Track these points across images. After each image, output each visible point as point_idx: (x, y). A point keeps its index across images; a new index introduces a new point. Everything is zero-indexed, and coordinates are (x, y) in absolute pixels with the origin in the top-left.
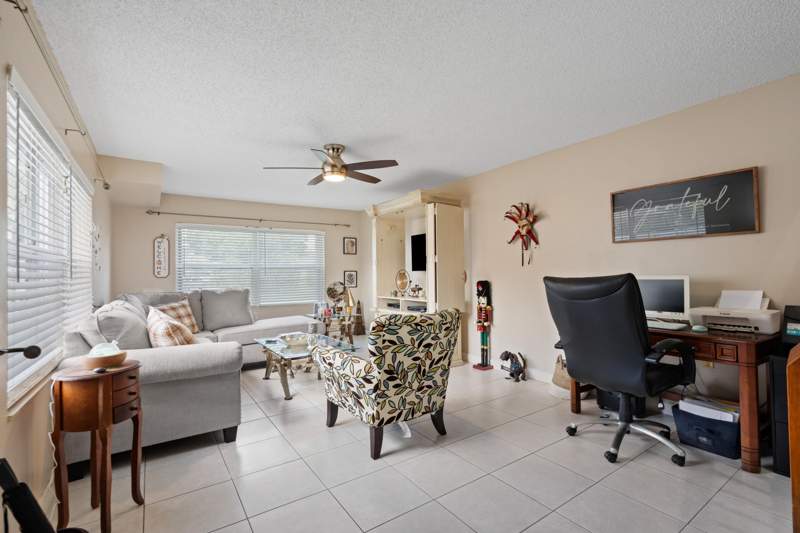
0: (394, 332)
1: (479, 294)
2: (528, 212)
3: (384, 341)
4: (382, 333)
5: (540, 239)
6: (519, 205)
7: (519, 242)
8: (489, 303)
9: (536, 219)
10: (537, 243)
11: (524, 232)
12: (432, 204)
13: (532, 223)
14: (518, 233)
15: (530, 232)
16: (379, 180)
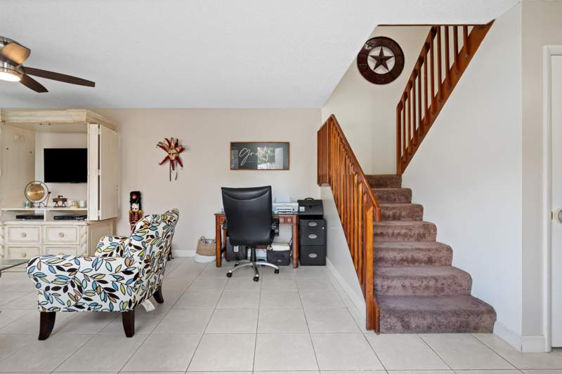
0: (155, 228)
1: (132, 201)
2: (176, 145)
3: (148, 237)
4: (147, 230)
5: (184, 164)
6: (169, 139)
7: (168, 163)
8: (140, 208)
9: (182, 150)
10: (182, 166)
11: (173, 158)
12: (97, 125)
13: (179, 153)
14: (167, 158)
15: (178, 159)
16: (47, 91)
